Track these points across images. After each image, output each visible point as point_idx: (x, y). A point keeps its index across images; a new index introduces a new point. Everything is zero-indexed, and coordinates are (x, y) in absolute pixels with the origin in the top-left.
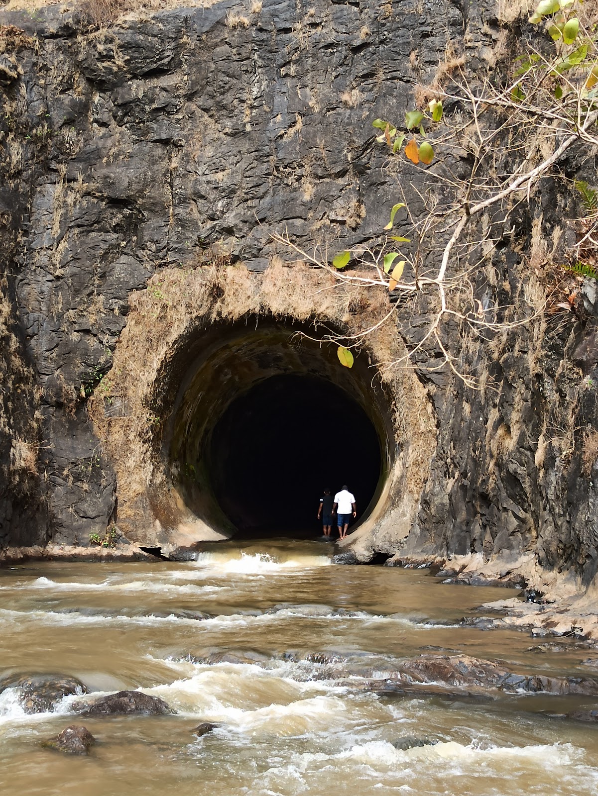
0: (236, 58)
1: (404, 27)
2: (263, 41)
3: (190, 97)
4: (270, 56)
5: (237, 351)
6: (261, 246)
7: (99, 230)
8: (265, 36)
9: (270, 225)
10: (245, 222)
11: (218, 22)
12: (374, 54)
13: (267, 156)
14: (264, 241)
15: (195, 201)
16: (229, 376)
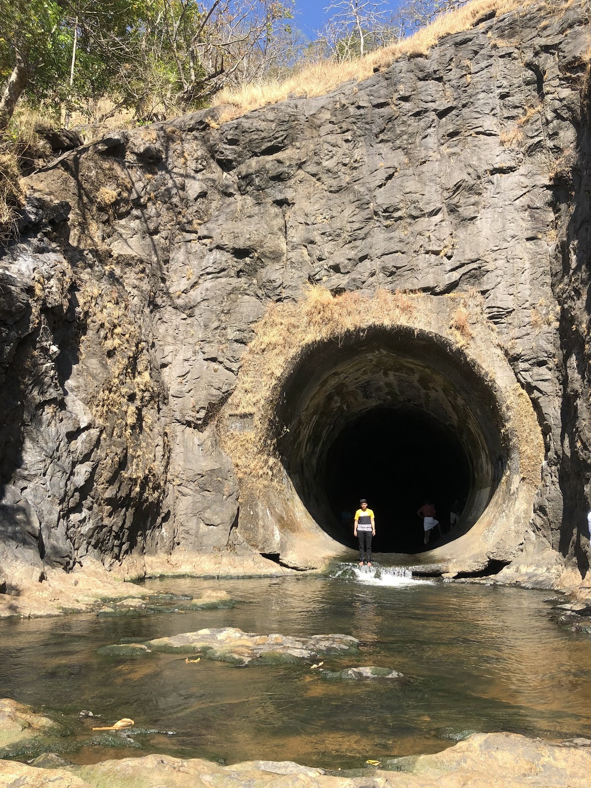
0: (339, 131)
1: (484, 91)
2: (361, 115)
3: (300, 166)
4: (368, 126)
5: (344, 379)
6: (364, 279)
7: (226, 276)
8: (362, 111)
9: (372, 260)
10: (350, 260)
11: (322, 107)
12: (457, 116)
13: (368, 204)
14: (367, 274)
15: (306, 247)
16: (338, 404)
